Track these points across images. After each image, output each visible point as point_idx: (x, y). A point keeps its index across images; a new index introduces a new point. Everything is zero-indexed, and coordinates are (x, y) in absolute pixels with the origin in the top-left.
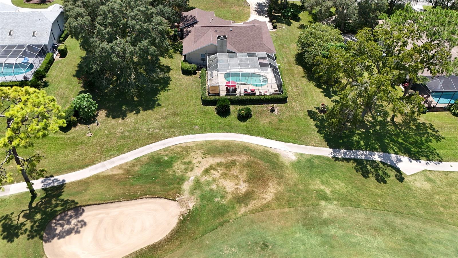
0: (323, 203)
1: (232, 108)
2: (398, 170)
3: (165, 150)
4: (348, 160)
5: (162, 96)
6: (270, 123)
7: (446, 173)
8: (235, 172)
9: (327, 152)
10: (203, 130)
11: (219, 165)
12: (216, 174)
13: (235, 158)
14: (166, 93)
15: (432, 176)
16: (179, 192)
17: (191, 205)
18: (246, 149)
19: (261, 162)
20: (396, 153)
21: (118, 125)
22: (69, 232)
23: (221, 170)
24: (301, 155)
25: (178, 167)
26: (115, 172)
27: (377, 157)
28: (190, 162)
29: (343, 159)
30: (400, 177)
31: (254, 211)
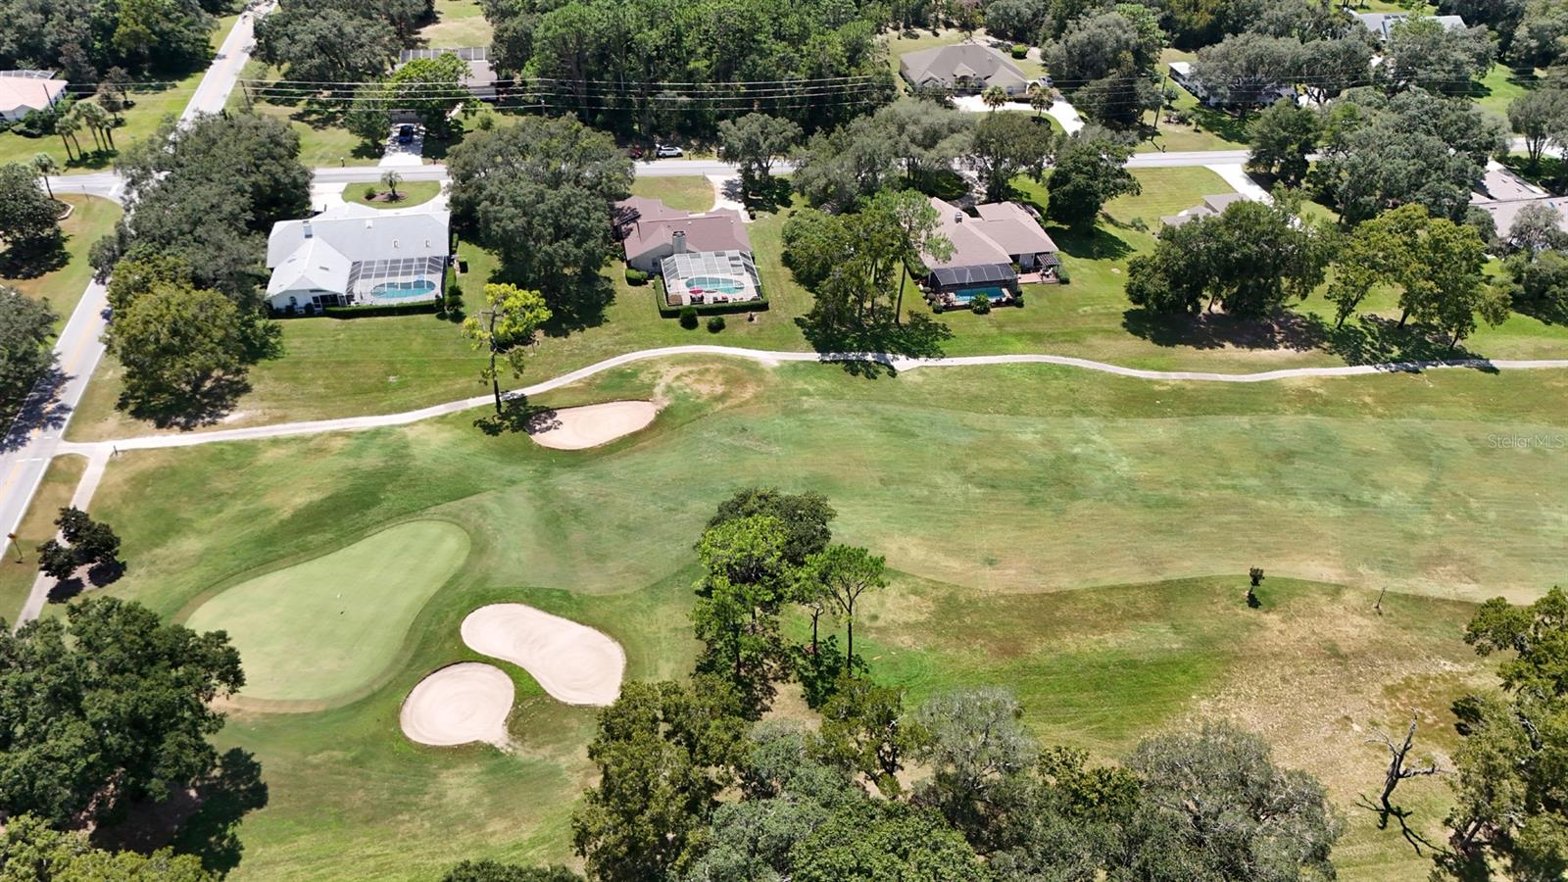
0: (804, 398)
1: (700, 319)
2: (892, 368)
3: (625, 364)
4: (836, 362)
5: (608, 311)
6: (748, 333)
7: (944, 368)
8: (709, 377)
9: (815, 356)
10: (666, 343)
11: (691, 372)
12: (688, 380)
13: (707, 366)
14: (612, 308)
15: (927, 371)
16: (651, 394)
17: (666, 403)
18: (721, 359)
19: (739, 369)
20: (893, 353)
21: (563, 344)
22: (548, 429)
23: (693, 377)
24: (785, 361)
25: (645, 377)
26: (575, 385)
27: (870, 357)
28: (658, 372)
29: (831, 362)
30: (893, 373)
31: (732, 408)
